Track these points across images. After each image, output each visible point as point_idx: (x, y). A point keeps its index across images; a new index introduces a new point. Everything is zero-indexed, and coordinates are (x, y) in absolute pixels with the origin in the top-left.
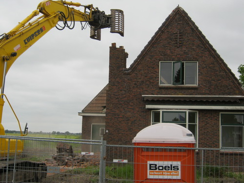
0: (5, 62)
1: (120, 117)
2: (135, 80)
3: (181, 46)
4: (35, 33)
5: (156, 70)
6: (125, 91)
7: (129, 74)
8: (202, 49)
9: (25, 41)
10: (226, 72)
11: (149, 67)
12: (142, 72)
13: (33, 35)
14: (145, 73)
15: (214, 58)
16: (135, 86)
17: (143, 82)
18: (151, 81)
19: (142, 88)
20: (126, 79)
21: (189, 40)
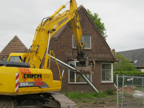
0: (50, 34)
1: (52, 65)
2: (60, 44)
3: (83, 27)
4: (64, 20)
5: (71, 39)
6: (55, 50)
7: (57, 40)
8: (93, 30)
9: (59, 23)
10: (104, 43)
11: (67, 37)
12: (64, 39)
13: (62, 21)
14: (65, 40)
15: (99, 35)
16: (60, 47)
17: (64, 45)
18: (69, 45)
19: (64, 49)
20: (55, 43)
21: (87, 24)
